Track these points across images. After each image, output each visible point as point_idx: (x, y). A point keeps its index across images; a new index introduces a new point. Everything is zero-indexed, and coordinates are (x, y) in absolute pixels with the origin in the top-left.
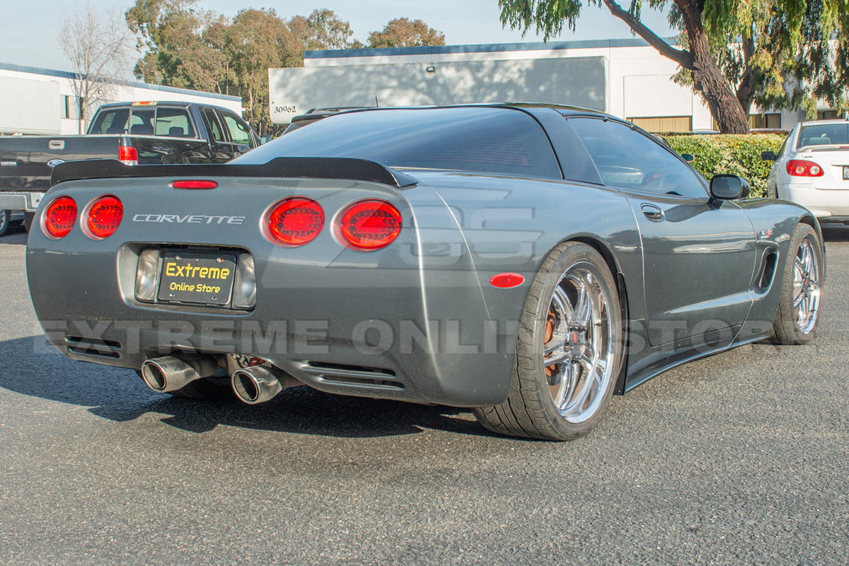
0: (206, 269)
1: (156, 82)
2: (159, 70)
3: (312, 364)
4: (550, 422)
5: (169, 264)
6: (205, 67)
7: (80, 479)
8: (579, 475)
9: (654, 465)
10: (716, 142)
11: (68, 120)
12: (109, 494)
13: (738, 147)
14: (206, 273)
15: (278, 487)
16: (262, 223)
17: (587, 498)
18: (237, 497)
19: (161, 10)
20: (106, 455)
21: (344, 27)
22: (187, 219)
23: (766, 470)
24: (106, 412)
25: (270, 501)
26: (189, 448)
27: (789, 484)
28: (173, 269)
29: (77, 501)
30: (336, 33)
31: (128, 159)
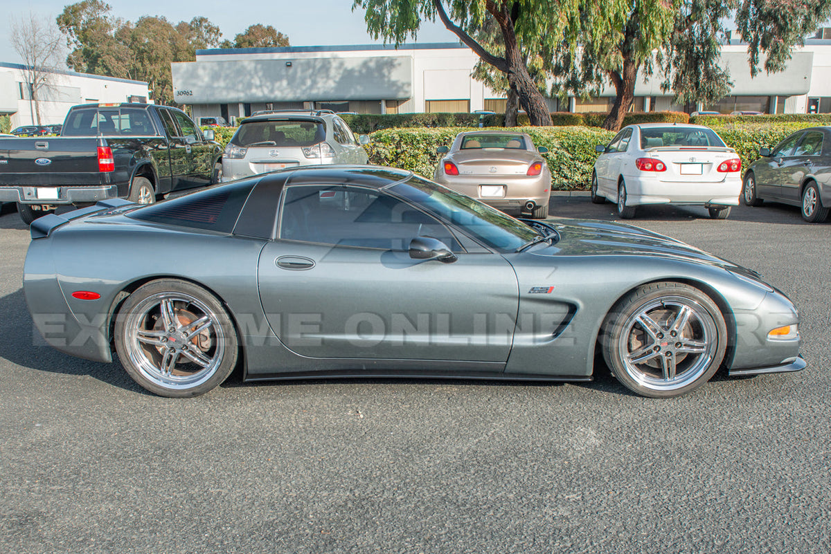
1: (83, 71)
2: (84, 62)
6: (118, 59)
10: (546, 133)
11: (22, 100)
13: (564, 137)
19: (83, 17)
21: (216, 31)
30: (210, 35)
31: (106, 158)
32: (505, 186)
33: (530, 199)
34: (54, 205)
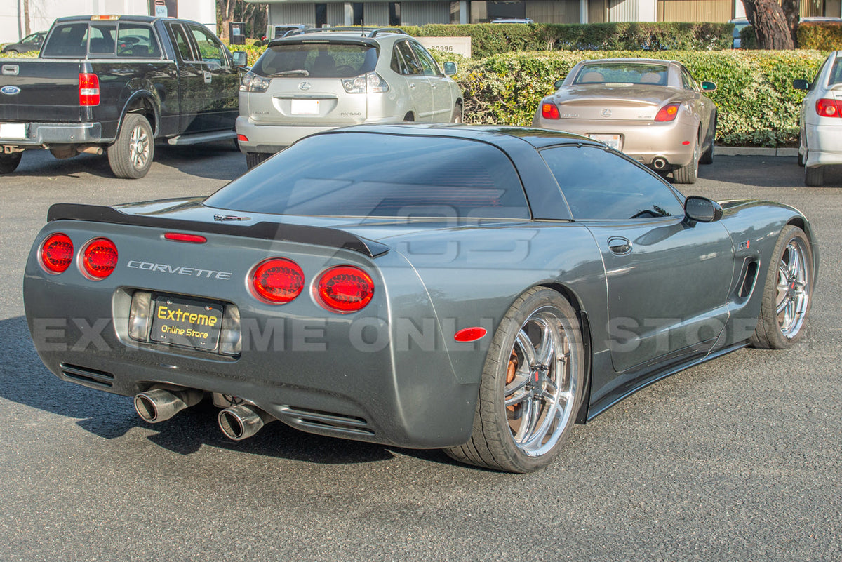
0: (196, 315)
3: (291, 407)
4: (510, 458)
5: (161, 307)
7: (82, 509)
8: (532, 514)
9: (602, 504)
10: (747, 60)
12: (110, 527)
13: (771, 67)
14: (195, 319)
15: (260, 522)
16: (247, 281)
17: (535, 542)
18: (224, 533)
20: (102, 480)
22: (179, 270)
23: (703, 513)
24: (95, 426)
25: (253, 539)
26: (177, 474)
27: (720, 531)
28: (165, 313)
29: (84, 535)
31: (89, 87)
32: (622, 136)
33: (660, 154)
34: (20, 147)
